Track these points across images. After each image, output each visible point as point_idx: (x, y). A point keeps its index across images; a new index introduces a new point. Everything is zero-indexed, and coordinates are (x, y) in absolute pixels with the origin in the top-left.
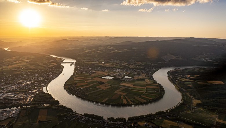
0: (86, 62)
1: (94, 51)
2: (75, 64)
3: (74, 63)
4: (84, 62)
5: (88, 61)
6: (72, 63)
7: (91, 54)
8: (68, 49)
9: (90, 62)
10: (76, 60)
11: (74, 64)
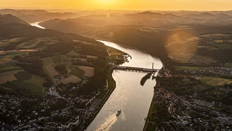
0: (198, 74)
1: (223, 38)
2: (157, 78)
3: (156, 74)
4: (189, 73)
5: (204, 70)
6: (149, 73)
7: (213, 48)
8: (148, 29)
9: (213, 75)
10: (163, 61)
11: (153, 78)
